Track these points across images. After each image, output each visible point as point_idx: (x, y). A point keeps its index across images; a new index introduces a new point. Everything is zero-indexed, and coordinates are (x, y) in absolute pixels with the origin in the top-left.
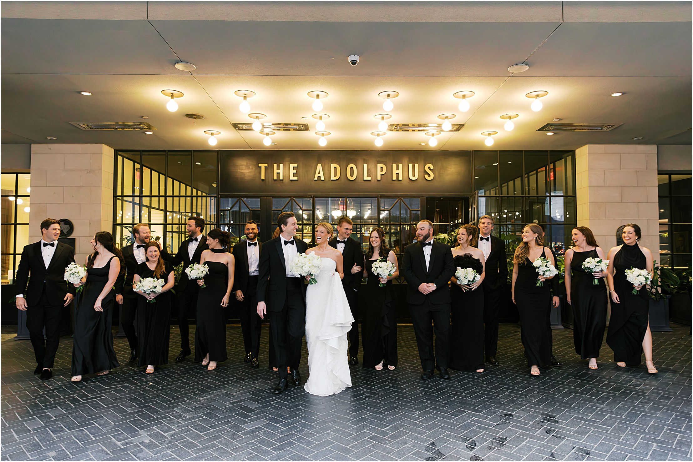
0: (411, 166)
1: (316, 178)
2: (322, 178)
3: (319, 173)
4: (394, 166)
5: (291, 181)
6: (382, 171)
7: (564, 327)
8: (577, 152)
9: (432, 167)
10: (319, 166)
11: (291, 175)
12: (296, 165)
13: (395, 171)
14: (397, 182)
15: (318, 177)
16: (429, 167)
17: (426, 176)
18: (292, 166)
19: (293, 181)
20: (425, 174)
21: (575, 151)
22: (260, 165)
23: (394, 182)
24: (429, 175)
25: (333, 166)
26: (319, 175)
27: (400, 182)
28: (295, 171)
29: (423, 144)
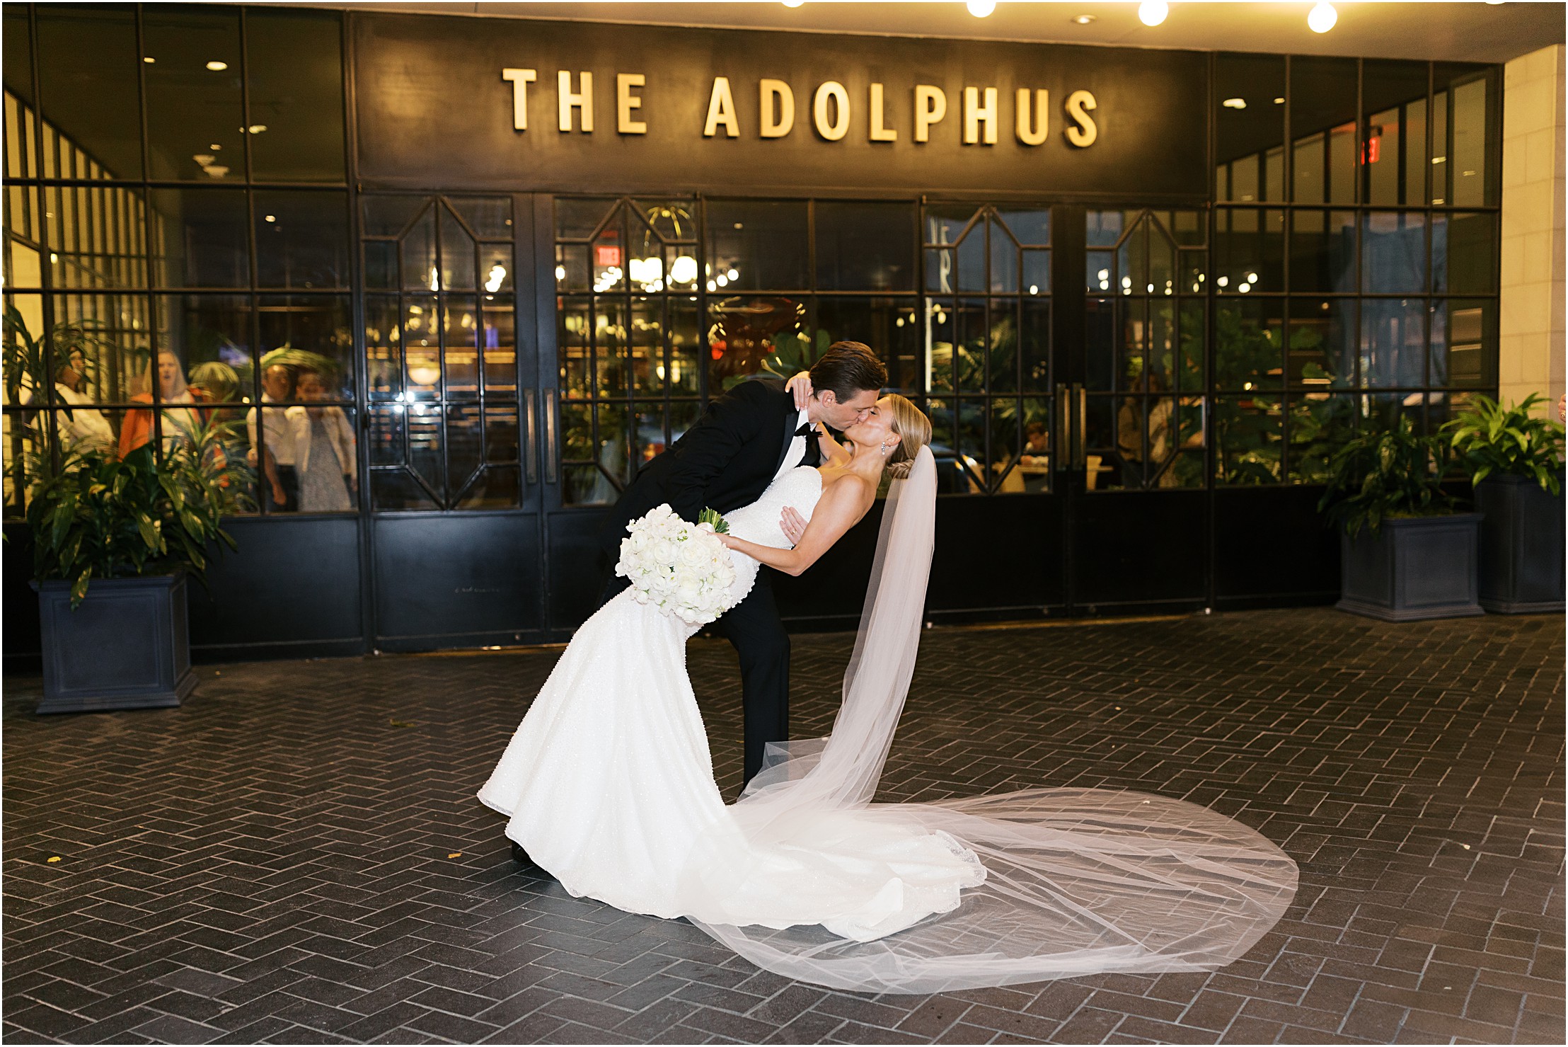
0: (1024, 95)
1: (710, 130)
2: (733, 130)
3: (721, 111)
4: (972, 94)
5: (619, 139)
6: (931, 109)
7: (1486, 611)
8: (1512, 70)
9: (1091, 103)
10: (721, 86)
11: (624, 115)
12: (639, 80)
13: (973, 114)
14: (977, 152)
15: (719, 125)
16: (1082, 104)
17: (1073, 133)
18: (625, 81)
19: (628, 139)
20: (1067, 125)
21: (1503, 66)
22: (508, 74)
23: (968, 150)
24: (1081, 130)
25: (768, 86)
26: (722, 119)
27: (986, 151)
28: (636, 102)
29: (1083, 20)
